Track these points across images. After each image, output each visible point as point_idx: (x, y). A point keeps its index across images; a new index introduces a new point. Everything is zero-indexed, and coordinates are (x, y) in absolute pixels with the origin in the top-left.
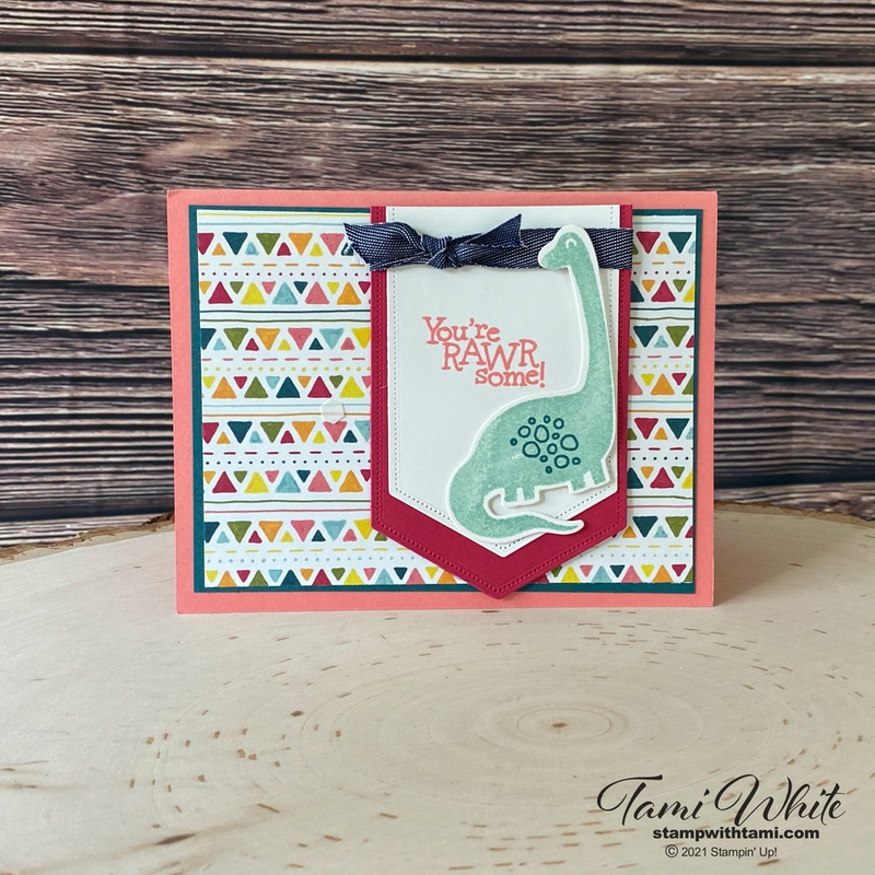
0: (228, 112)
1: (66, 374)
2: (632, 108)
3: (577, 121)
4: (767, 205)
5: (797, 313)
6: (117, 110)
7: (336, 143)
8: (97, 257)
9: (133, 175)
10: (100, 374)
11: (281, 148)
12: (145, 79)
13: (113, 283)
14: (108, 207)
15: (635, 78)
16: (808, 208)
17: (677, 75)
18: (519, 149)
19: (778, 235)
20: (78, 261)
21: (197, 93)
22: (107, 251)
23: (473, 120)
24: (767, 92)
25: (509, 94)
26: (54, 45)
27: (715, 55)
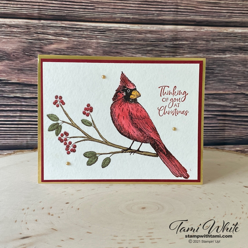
0: (67, 36)
1: (19, 109)
2: (181, 38)
3: (165, 41)
4: (219, 66)
5: (227, 96)
6: (35, 35)
7: (97, 46)
8: (28, 76)
9: (39, 53)
10: (28, 109)
11: (81, 47)
12: (43, 27)
13: (33, 83)
14: (32, 62)
15: (182, 29)
16: (230, 67)
17: (193, 29)
18: (149, 48)
19: (222, 74)
20: (23, 77)
21: (58, 31)
22: (31, 75)
23: (136, 40)
24: (219, 34)
25: (146, 33)
26: (18, 17)
27: (205, 23)
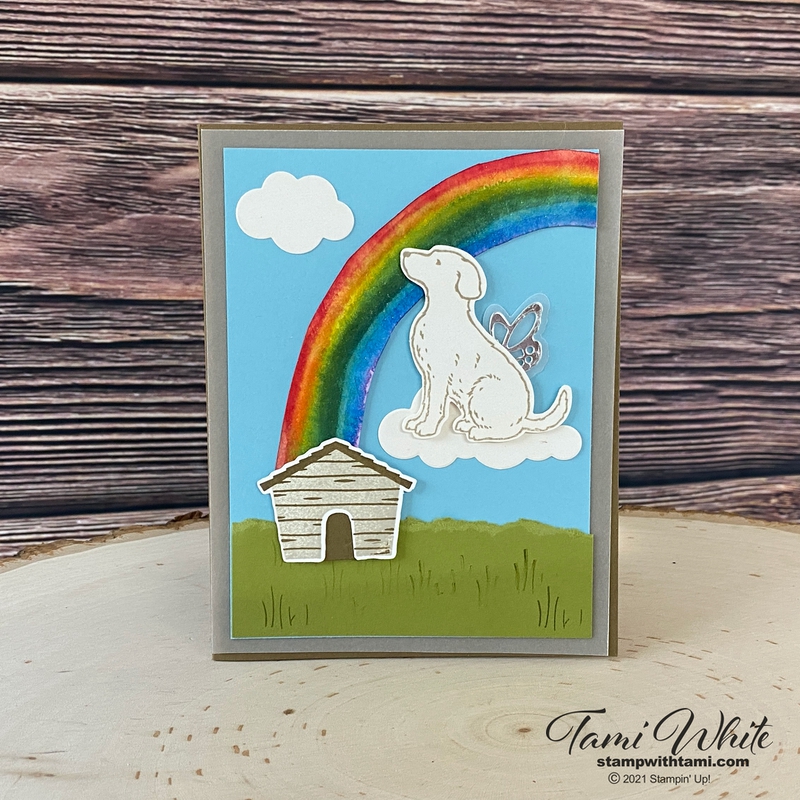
1: (78, 381)
4: (723, 223)
5: (749, 322)
6: (126, 137)
8: (107, 273)
9: (139, 197)
10: (109, 381)
12: (151, 108)
13: (121, 297)
14: (117, 227)
15: (606, 105)
16: (759, 226)
17: (643, 103)
19: (732, 251)
20: (88, 277)
21: (199, 121)
22: (116, 268)
24: (723, 119)
26: (66, 76)
27: (678, 85)
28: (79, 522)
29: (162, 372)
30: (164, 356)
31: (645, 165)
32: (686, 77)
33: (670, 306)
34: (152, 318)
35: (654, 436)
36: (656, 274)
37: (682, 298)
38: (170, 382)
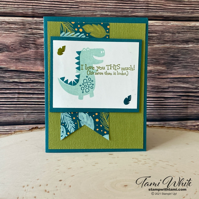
1: (17, 92)
2: (151, 31)
4: (183, 54)
5: (190, 80)
6: (30, 30)
8: (24, 64)
9: (33, 46)
10: (25, 92)
12: (36, 23)
13: (28, 70)
14: (27, 53)
15: (152, 24)
16: (193, 55)
17: (162, 23)
19: (185, 61)
20: (20, 65)
22: (27, 63)
24: (183, 27)
26: (15, 15)
27: (171, 19)
28: (16, 127)
29: (38, 90)
30: (39, 86)
31: (162, 39)
32: (173, 17)
33: (168, 75)
34: (35, 76)
35: (164, 109)
36: (165, 67)
37: (171, 73)
38: (40, 92)
